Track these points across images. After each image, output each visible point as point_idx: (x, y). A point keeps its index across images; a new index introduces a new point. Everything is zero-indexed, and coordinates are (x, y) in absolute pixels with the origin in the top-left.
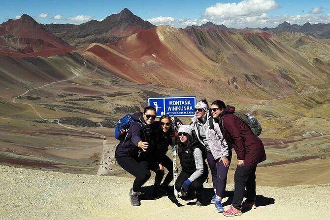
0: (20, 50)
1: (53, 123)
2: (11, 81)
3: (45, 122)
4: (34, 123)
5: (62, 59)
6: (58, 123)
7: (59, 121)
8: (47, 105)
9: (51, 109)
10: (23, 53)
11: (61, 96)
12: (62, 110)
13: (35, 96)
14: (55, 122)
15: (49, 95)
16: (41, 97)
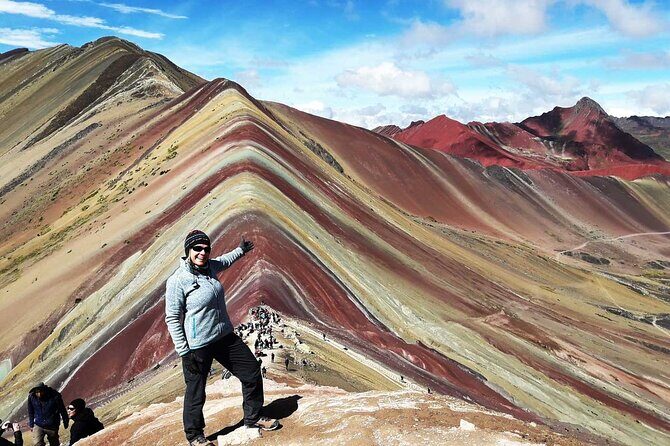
0: (564, 164)
1: (642, 320)
2: (557, 220)
3: (626, 315)
4: (603, 312)
5: (664, 186)
6: (654, 323)
7: (655, 319)
8: (623, 278)
9: (633, 289)
10: (568, 170)
11: (654, 265)
12: (656, 295)
13: (598, 256)
14: (647, 321)
15: (627, 259)
16: (612, 261)
